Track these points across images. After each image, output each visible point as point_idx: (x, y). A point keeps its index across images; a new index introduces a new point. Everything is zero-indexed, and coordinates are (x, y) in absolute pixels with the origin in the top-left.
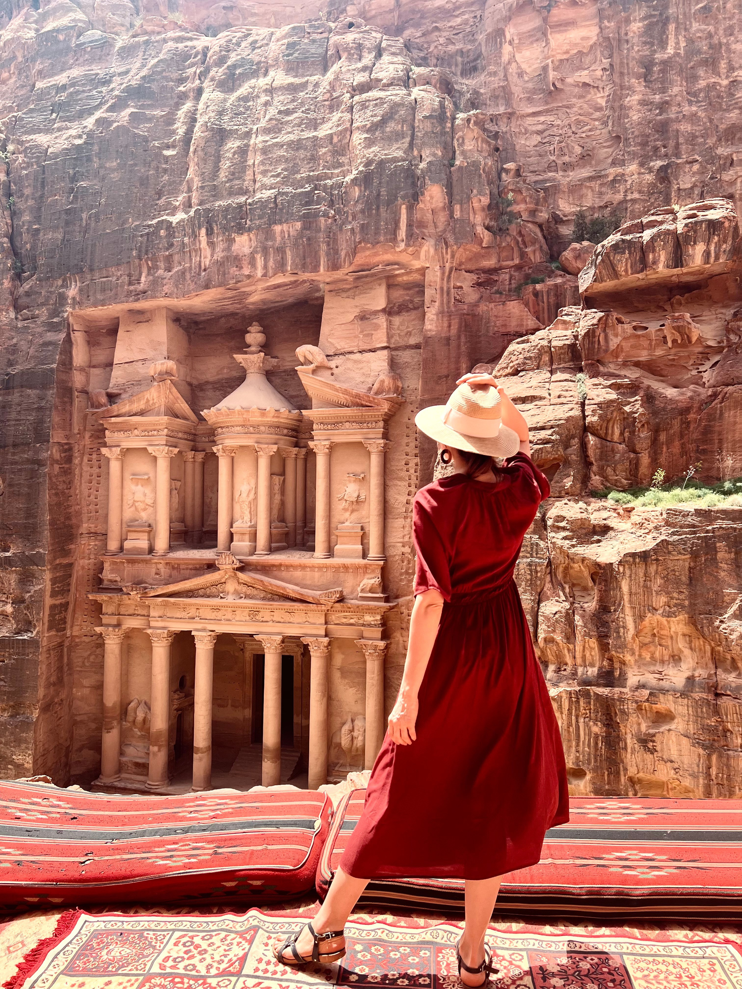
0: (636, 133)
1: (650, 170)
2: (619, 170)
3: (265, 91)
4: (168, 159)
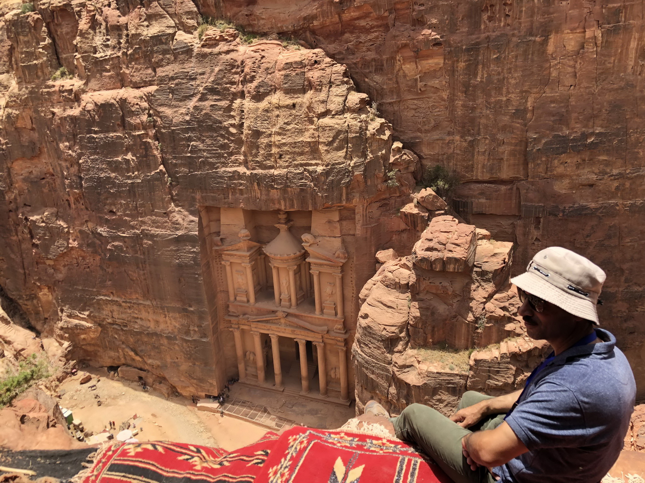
0: (460, 121)
1: (466, 141)
2: (451, 138)
3: (276, 108)
4: (233, 134)
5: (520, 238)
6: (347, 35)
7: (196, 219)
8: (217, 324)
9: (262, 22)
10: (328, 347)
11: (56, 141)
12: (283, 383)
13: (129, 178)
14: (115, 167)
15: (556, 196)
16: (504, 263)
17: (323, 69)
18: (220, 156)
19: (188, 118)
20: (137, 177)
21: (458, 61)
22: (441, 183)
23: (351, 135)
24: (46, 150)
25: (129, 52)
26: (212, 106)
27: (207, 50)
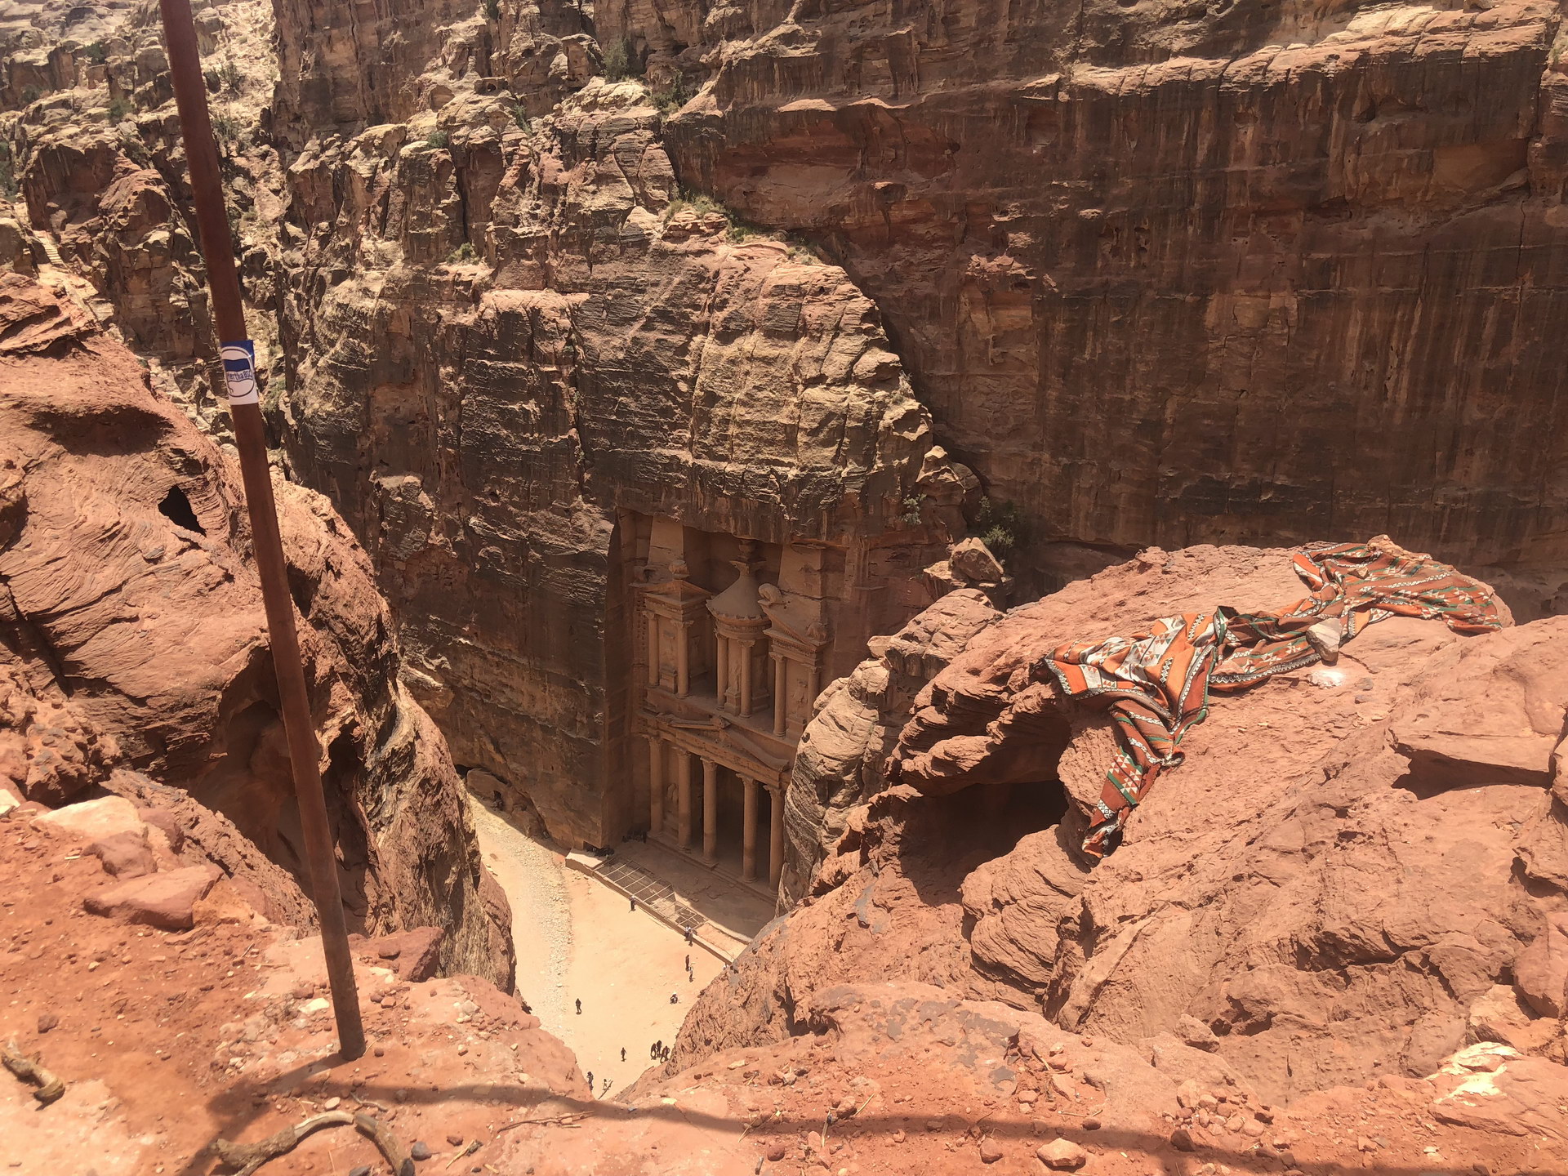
0: (1052, 427)
1: (1059, 464)
2: (1037, 455)
3: (748, 359)
4: (681, 394)
6: (898, 247)
7: (609, 527)
8: (619, 720)
9: (768, 207)
11: (437, 363)
12: (714, 854)
13: (525, 441)
14: (510, 420)
17: (830, 304)
18: (658, 427)
19: (621, 355)
20: (536, 442)
21: (1055, 321)
22: (998, 533)
23: (851, 424)
24: (421, 375)
25: (562, 232)
26: (658, 341)
27: (669, 245)
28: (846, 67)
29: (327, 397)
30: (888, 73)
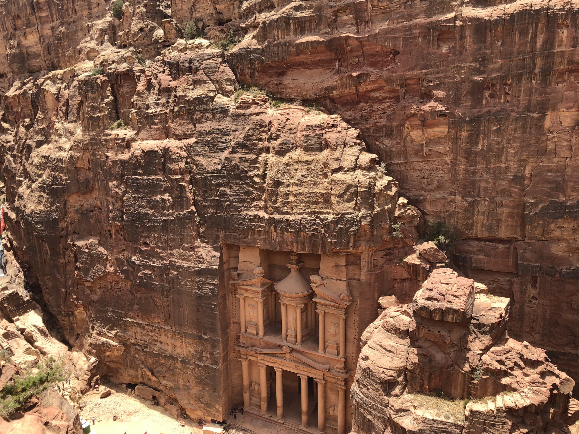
0: (461, 183)
1: (466, 201)
2: (453, 198)
3: (296, 162)
4: (256, 183)
5: (517, 295)
6: (362, 104)
7: (218, 254)
8: (227, 353)
9: (289, 90)
10: (329, 385)
11: (107, 180)
12: (284, 416)
13: (164, 215)
14: (153, 205)
15: (553, 258)
16: (501, 317)
17: (339, 132)
18: (244, 201)
19: (219, 167)
20: (171, 215)
21: (461, 130)
22: (442, 238)
23: (360, 190)
24: (97, 187)
25: (175, 110)
26: (240, 158)
27: (240, 111)
28: (331, 19)
29: (39, 202)
30: (353, 22)
